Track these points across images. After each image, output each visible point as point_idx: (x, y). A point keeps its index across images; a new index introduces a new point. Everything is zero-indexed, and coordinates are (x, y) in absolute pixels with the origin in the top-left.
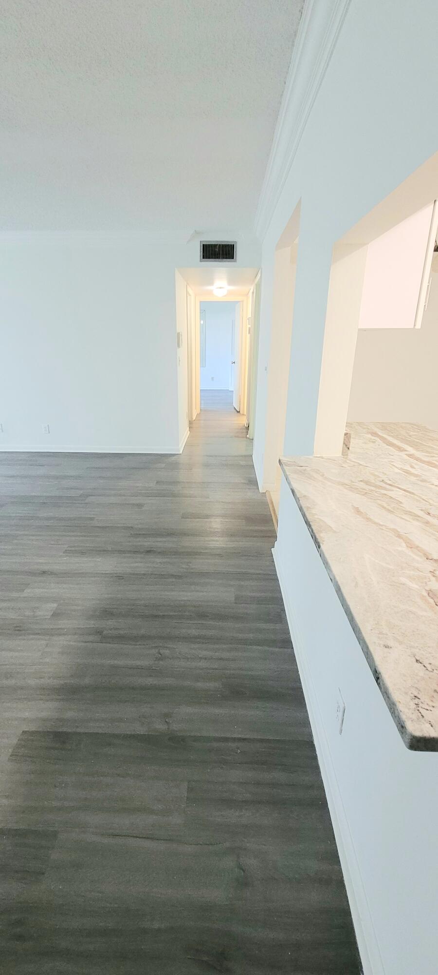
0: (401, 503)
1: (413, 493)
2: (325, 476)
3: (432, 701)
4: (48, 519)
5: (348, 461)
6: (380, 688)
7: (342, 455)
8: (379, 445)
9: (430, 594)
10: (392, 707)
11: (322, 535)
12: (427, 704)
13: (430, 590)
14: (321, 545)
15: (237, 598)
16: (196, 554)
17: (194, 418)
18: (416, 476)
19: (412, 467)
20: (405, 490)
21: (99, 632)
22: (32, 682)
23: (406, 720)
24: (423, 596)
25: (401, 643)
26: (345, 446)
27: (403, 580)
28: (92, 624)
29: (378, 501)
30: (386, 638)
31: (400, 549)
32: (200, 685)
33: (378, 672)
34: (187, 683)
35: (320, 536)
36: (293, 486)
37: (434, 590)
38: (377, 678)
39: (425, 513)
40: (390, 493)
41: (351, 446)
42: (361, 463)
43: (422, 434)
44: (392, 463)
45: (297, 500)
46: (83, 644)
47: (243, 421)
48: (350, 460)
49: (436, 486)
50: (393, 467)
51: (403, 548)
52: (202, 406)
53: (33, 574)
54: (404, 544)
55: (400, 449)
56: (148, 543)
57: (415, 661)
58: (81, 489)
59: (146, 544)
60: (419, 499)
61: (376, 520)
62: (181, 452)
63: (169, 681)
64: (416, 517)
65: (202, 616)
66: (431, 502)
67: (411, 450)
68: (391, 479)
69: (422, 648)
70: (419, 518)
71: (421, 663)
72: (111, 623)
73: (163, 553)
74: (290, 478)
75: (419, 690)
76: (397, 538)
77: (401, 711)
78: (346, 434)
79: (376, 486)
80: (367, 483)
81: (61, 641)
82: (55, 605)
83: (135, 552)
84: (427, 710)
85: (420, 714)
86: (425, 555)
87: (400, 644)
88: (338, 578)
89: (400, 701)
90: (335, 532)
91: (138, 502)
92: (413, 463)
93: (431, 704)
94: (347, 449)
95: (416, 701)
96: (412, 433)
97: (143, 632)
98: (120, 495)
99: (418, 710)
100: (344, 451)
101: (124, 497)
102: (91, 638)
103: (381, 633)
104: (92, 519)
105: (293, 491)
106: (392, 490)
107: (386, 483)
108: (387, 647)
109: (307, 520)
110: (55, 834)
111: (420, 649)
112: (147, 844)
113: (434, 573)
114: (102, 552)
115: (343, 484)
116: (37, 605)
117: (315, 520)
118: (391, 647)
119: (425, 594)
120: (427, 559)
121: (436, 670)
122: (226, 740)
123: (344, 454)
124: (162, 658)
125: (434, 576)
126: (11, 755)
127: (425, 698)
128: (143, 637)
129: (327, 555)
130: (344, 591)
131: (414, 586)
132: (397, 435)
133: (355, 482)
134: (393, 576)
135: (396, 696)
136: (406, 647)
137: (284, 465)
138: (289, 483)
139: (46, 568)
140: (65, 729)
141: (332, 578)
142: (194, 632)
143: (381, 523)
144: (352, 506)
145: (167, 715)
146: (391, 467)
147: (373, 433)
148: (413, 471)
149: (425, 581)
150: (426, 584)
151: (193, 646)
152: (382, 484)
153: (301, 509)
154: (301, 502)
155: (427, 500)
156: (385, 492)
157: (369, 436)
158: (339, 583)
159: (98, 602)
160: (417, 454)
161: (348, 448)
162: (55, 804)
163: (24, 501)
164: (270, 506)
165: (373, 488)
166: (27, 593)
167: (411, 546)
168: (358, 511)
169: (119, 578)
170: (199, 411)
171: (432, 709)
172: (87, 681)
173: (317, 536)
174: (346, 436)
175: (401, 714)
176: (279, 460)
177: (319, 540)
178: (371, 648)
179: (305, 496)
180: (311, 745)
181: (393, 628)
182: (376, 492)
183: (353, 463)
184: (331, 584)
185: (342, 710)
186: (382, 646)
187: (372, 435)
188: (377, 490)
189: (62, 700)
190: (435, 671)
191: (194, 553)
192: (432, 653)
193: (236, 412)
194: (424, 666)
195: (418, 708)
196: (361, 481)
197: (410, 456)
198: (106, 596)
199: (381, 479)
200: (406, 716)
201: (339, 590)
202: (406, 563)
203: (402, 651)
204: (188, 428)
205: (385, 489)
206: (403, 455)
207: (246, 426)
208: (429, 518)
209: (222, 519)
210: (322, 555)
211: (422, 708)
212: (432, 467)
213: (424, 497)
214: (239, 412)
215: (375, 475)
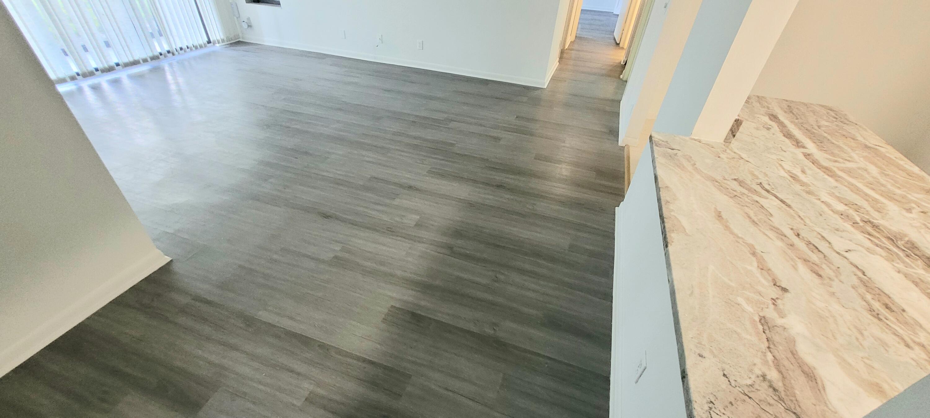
0: (771, 215)
1: (789, 206)
2: (696, 166)
3: (725, 410)
4: (415, 138)
5: (728, 151)
6: (683, 384)
7: (724, 142)
8: (773, 134)
9: (763, 321)
10: (688, 402)
11: (672, 235)
12: (719, 410)
13: (764, 317)
14: (669, 245)
15: (571, 247)
16: (542, 197)
17: (566, 47)
18: (803, 184)
19: (803, 172)
20: (782, 201)
21: (450, 248)
22: (399, 273)
23: (696, 416)
24: (754, 321)
25: (715, 356)
26: (730, 133)
27: (740, 300)
28: (445, 240)
29: (746, 207)
30: (703, 348)
31: (749, 268)
32: (526, 310)
33: (686, 373)
34: (515, 305)
35: (672, 236)
36: (658, 172)
37: (768, 317)
38: (684, 376)
39: (794, 233)
40: (762, 201)
41: (738, 135)
42: (744, 156)
43: (837, 126)
44: (780, 162)
45: (658, 189)
46: (437, 254)
47: (620, 56)
48: (731, 150)
49: (823, 202)
50: (780, 168)
51: (753, 266)
52: (578, 32)
53: (401, 186)
54: (755, 264)
55: (798, 144)
56: (499, 177)
57: (723, 374)
58: (445, 113)
59: (497, 178)
60: (795, 215)
61: (736, 231)
62: (545, 87)
63: (500, 300)
64: (782, 235)
65: (538, 255)
66: (808, 221)
67: (811, 147)
68: (770, 184)
69: (733, 366)
70: (783, 238)
71: (727, 377)
72: (460, 242)
73: (512, 190)
74: (657, 161)
75: (717, 398)
76: (751, 256)
77: (694, 408)
78: (737, 121)
79: (750, 190)
80: (741, 183)
81: (421, 247)
82: (418, 217)
83: (487, 184)
84: (718, 414)
85: (710, 416)
86: (774, 280)
87: (713, 357)
88: (675, 283)
89: (697, 401)
90: (687, 235)
91: (495, 135)
92: (806, 166)
93: (723, 411)
94: (732, 136)
95: (711, 405)
96: (824, 123)
97: (485, 256)
98: (481, 125)
99: (710, 412)
100: (728, 138)
101: (484, 128)
102: (443, 251)
103: (700, 343)
104: (452, 145)
105: (656, 178)
106: (767, 198)
107: (763, 188)
108: (701, 356)
109: (662, 214)
110: (410, 377)
111: (730, 366)
112: (471, 403)
113: (775, 301)
114: (457, 178)
115: (714, 180)
116: (403, 214)
117: (670, 217)
118: (704, 358)
119: (757, 319)
120: (774, 285)
121: (739, 387)
122: (539, 355)
123: (727, 140)
124: (496, 280)
125: (774, 304)
126: (383, 319)
127: (719, 405)
128: (485, 261)
129: (672, 258)
130: (678, 296)
131: (749, 308)
132: (802, 123)
133: (728, 180)
134: (731, 294)
135: (694, 396)
136: (719, 361)
137: (654, 145)
138: (654, 168)
139: (412, 183)
140: (419, 312)
141: (670, 280)
142: (527, 267)
143: (740, 235)
144: (715, 209)
145: (495, 324)
146: (777, 167)
147: (772, 115)
148: (802, 177)
149: (762, 306)
150: (762, 309)
151: (525, 278)
152: (758, 189)
153: (659, 200)
154: (661, 193)
155: (803, 217)
156: (756, 198)
157: (766, 119)
158: (676, 287)
159: (451, 222)
160: (818, 155)
161: (734, 136)
162: (410, 358)
163: (396, 116)
164: (626, 162)
165: (746, 192)
166: (397, 202)
167: (763, 268)
168: (719, 216)
169: (471, 205)
170: (573, 38)
171: (722, 415)
172: (437, 283)
173: (668, 236)
174: (735, 123)
175: (694, 410)
176: (651, 137)
177: (669, 240)
178: (687, 353)
179: (667, 187)
180: (607, 380)
181: (712, 342)
182: (748, 196)
183: (733, 154)
184: (667, 286)
185: (643, 368)
186: (697, 354)
187: (770, 118)
188: (750, 194)
189: (419, 291)
190: (737, 388)
191: (540, 196)
192: (741, 373)
193: (615, 44)
194: (729, 381)
195: (710, 411)
196: (735, 180)
197: (807, 156)
198: (458, 219)
199: (759, 181)
200: (698, 413)
201: (673, 293)
202: (750, 284)
203: (714, 363)
204: (558, 59)
205: (760, 195)
206: (799, 152)
207: (622, 63)
208: (795, 240)
209: (573, 168)
210: (667, 255)
211: (713, 411)
212: (828, 175)
213: (802, 214)
214: (618, 44)
215: (753, 175)
